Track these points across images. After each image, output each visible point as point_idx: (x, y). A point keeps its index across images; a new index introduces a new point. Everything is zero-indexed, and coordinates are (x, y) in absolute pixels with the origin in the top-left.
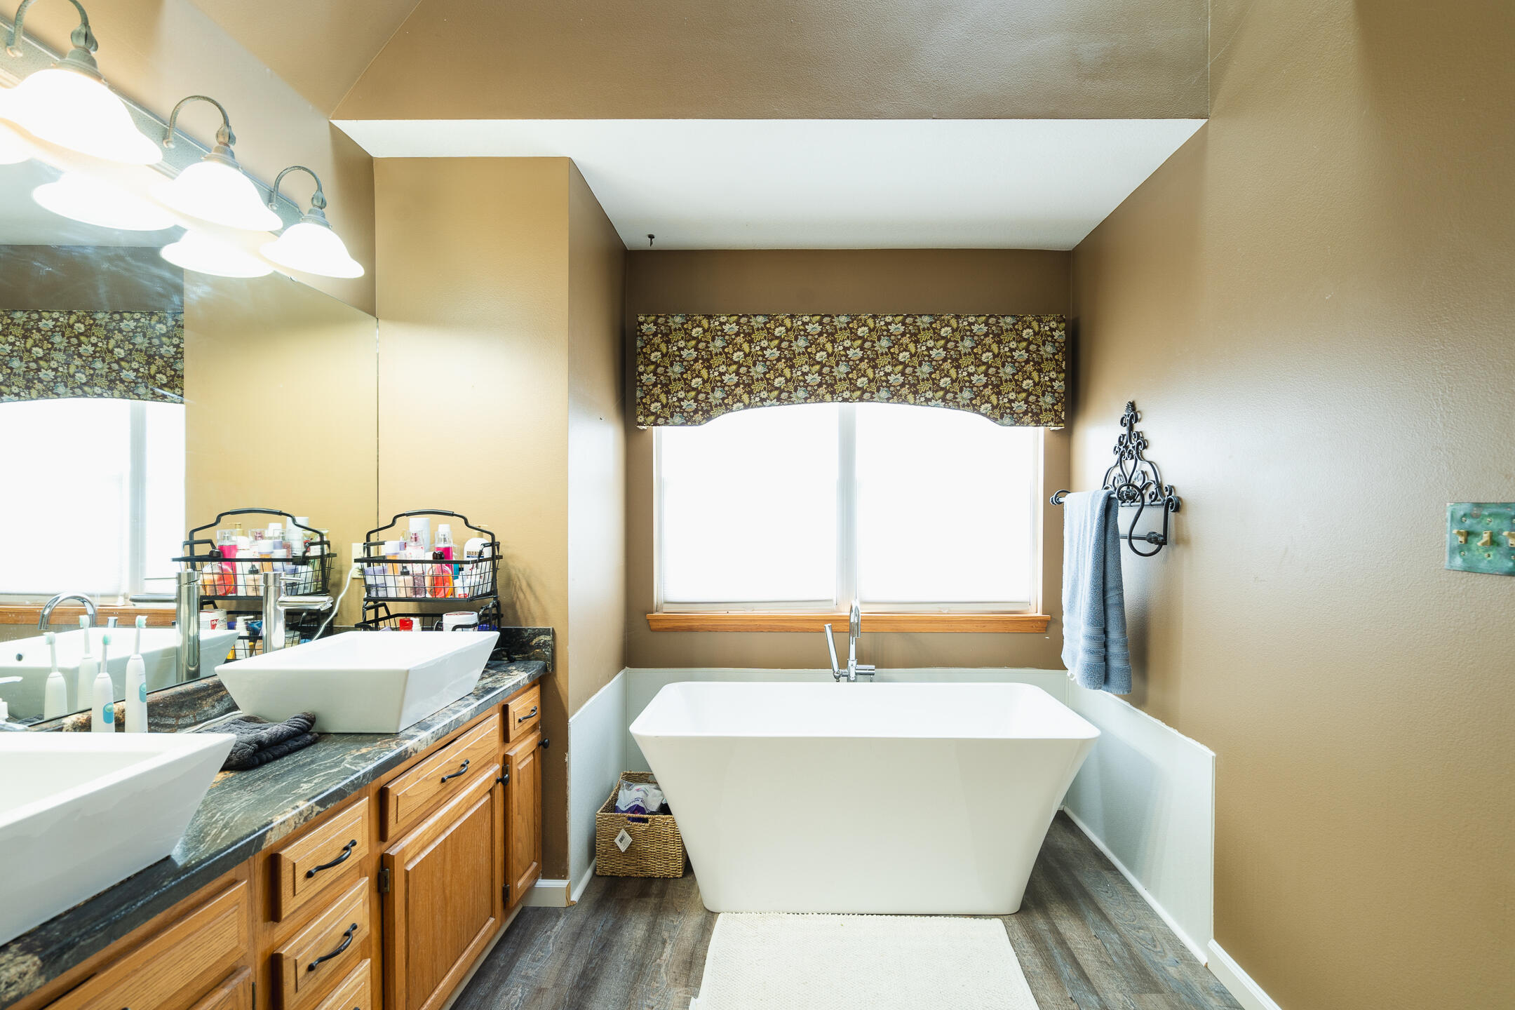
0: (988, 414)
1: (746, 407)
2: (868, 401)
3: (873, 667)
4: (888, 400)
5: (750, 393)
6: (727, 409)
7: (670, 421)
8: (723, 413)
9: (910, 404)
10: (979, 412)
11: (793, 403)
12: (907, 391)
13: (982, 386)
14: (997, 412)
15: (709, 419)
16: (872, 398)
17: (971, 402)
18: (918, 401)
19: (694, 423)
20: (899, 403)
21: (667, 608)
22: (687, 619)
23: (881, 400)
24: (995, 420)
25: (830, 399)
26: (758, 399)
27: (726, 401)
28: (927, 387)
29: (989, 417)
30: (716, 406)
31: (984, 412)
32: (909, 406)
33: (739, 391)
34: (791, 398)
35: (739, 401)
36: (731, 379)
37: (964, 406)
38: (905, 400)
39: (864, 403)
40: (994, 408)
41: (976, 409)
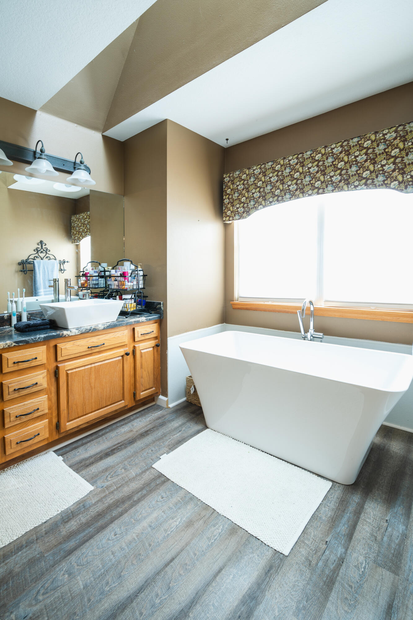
0: (396, 188)
1: (264, 207)
2: (322, 194)
3: (322, 334)
4: (333, 191)
5: (265, 200)
6: (256, 209)
7: (234, 218)
8: (255, 211)
9: (345, 191)
10: (390, 188)
11: (285, 201)
12: (343, 184)
13: (391, 171)
14: (402, 186)
15: (249, 215)
16: (324, 191)
17: (384, 183)
18: (350, 188)
19: (244, 218)
20: (339, 191)
21: (240, 300)
22: (247, 305)
23: (329, 192)
24: (402, 190)
25: (302, 196)
26: (268, 202)
27: (255, 206)
28: (355, 179)
29: (397, 190)
30: (251, 209)
31: (393, 187)
32: (346, 192)
33: (260, 200)
34: (283, 199)
35: (261, 205)
36: (257, 195)
37: (379, 186)
38: (342, 189)
39: (320, 195)
40: (400, 183)
41: (387, 186)
